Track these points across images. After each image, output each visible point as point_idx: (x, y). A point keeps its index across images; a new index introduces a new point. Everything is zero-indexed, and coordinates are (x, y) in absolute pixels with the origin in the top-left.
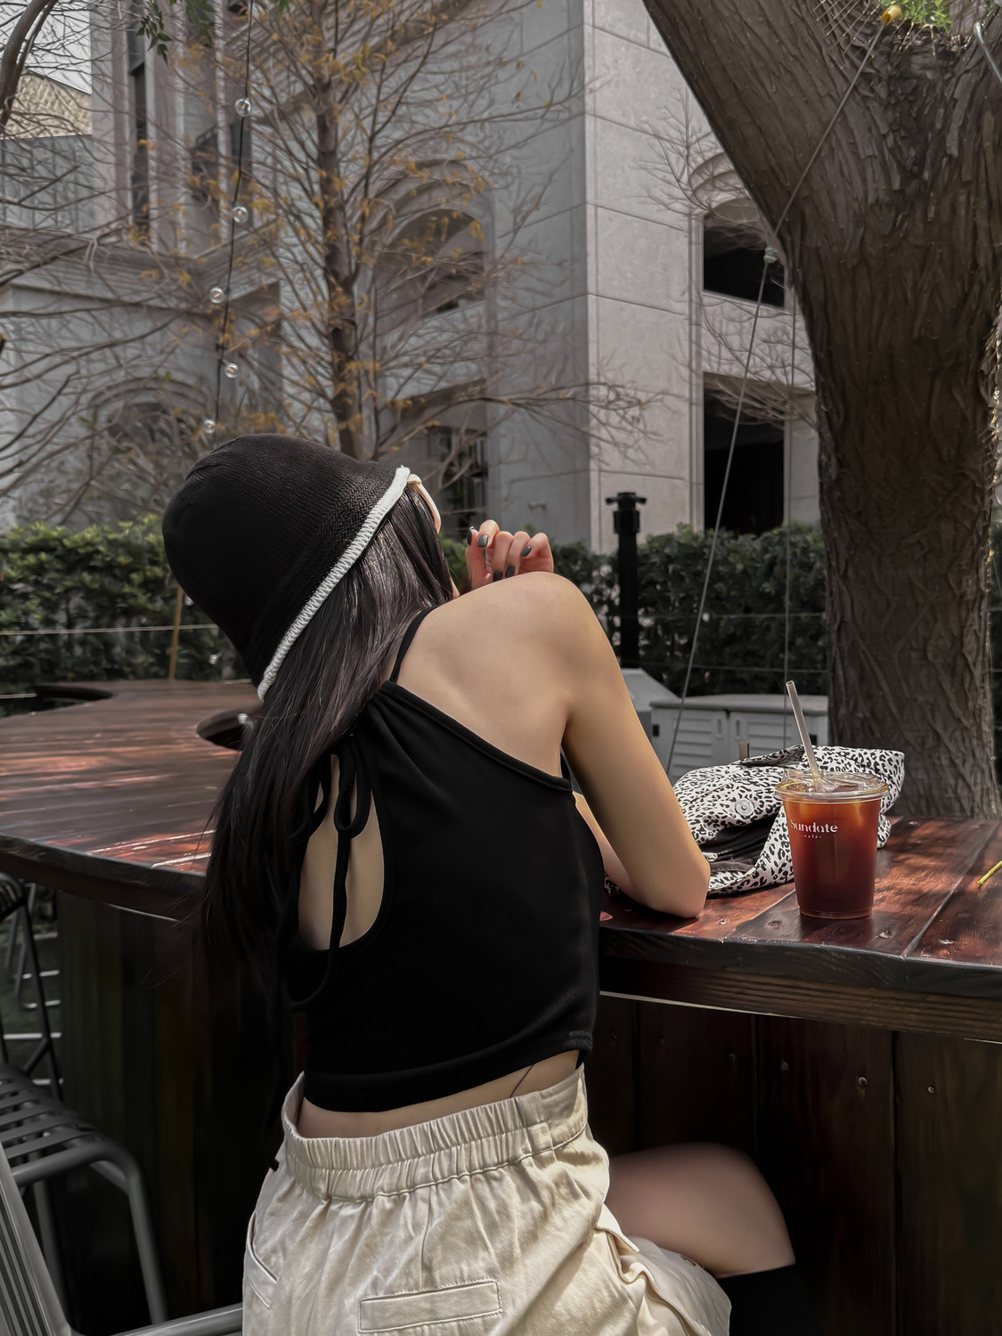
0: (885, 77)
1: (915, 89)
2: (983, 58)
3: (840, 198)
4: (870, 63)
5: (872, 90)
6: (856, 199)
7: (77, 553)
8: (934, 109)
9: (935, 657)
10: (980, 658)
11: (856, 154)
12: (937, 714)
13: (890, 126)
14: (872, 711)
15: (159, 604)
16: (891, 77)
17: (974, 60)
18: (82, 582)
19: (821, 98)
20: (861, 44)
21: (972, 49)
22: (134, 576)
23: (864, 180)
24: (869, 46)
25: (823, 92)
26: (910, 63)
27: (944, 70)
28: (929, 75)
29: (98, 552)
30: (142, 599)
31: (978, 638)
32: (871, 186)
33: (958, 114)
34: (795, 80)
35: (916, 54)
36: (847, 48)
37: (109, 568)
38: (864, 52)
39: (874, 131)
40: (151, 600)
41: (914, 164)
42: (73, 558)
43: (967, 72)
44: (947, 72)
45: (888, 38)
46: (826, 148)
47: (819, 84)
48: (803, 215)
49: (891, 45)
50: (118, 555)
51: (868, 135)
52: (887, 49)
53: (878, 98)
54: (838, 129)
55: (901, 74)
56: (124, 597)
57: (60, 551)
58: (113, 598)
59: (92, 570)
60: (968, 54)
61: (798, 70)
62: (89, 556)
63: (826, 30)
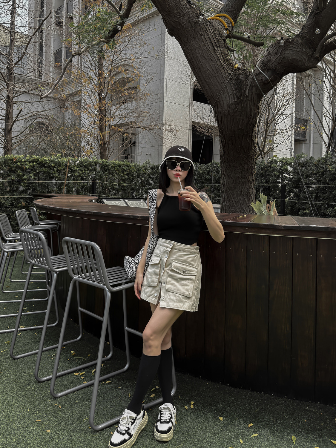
0: (234, 79)
1: (240, 82)
2: (253, 77)
3: (225, 102)
4: (232, 77)
5: (232, 82)
6: (228, 102)
7: (42, 163)
8: (244, 86)
9: (243, 193)
10: (253, 194)
11: (228, 94)
12: (244, 205)
13: (235, 89)
14: (230, 204)
15: (60, 176)
16: (235, 79)
17: (252, 77)
18: (43, 170)
19: (222, 83)
20: (230, 72)
21: (251, 75)
22: (55, 169)
23: (230, 99)
24: (232, 73)
25: (222, 82)
26: (239, 77)
27: (246, 78)
28: (243, 79)
29: (47, 163)
30: (57, 175)
31: (253, 189)
32: (231, 100)
33: (248, 87)
34: (217, 80)
35: (241, 75)
36: (227, 74)
37: (49, 166)
38: (231, 74)
39: (232, 89)
40: (59, 175)
41: (239, 96)
42: (41, 164)
43: (250, 79)
44: (246, 79)
45: (235, 71)
46: (222, 92)
47: (222, 80)
48: (217, 105)
49: (236, 73)
50: (52, 164)
51: (231, 90)
52: (235, 74)
53: (233, 83)
54: (225, 89)
55: (238, 79)
56: (52, 173)
57: (38, 162)
58: (50, 174)
59: (45, 167)
60: (250, 76)
61: (217, 78)
62: (45, 164)
63: (223, 70)
